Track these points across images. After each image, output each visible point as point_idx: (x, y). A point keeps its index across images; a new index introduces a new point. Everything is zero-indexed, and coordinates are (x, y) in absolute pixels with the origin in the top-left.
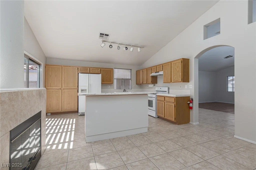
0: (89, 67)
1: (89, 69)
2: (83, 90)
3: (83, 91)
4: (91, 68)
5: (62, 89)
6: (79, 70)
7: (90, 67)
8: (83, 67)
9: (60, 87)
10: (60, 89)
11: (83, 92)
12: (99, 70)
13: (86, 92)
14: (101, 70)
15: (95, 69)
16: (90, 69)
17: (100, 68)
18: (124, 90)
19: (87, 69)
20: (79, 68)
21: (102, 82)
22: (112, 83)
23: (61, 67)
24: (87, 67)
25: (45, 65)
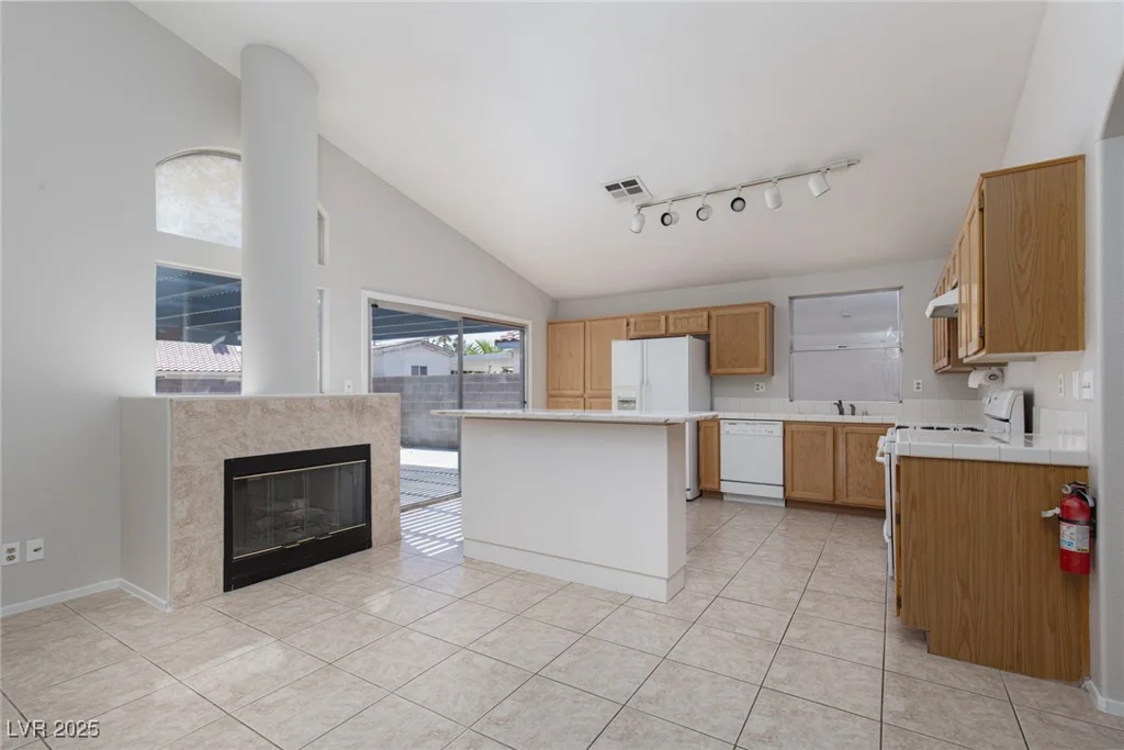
0: (662, 313)
1: (663, 318)
2: (627, 402)
3: (626, 405)
4: (674, 312)
5: (586, 396)
6: (632, 327)
7: (669, 312)
8: (646, 315)
9: (581, 392)
10: (582, 396)
11: (626, 408)
12: (702, 316)
13: (634, 408)
14: (709, 317)
15: (686, 315)
16: (666, 318)
17: (709, 311)
18: (840, 405)
19: (659, 321)
20: (632, 320)
21: (714, 369)
22: (761, 369)
23: (582, 324)
24: (657, 314)
25: (544, 324)
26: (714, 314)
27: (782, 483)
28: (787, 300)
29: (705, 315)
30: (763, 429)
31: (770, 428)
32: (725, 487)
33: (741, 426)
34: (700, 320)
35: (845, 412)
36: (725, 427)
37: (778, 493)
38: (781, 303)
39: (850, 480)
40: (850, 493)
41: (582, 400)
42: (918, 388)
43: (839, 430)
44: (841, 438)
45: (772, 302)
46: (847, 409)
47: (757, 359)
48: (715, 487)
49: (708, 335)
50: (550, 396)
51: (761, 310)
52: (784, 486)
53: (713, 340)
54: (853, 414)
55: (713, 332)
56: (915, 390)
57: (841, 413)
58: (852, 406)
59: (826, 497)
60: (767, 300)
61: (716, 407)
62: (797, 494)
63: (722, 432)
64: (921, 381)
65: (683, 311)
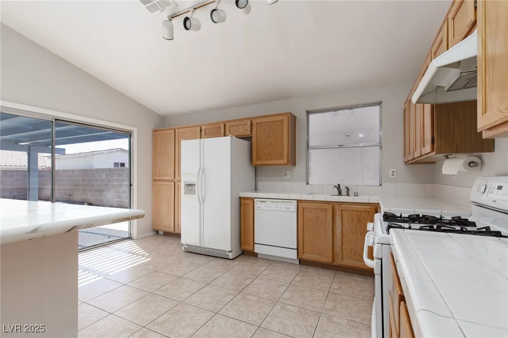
0: (223, 122)
1: (222, 125)
2: (191, 185)
3: (190, 188)
4: (229, 121)
5: (175, 180)
6: (203, 132)
7: (226, 121)
8: (212, 124)
9: (172, 178)
10: (173, 181)
12: (247, 124)
14: (251, 125)
15: (237, 123)
16: (224, 126)
17: (251, 120)
18: (339, 187)
19: (220, 128)
20: (203, 128)
21: (255, 162)
22: (285, 161)
23: (173, 131)
24: (218, 123)
25: (152, 131)
26: (254, 122)
27: (296, 248)
28: (304, 114)
29: (249, 122)
30: (282, 206)
31: (288, 205)
32: (258, 249)
33: (268, 204)
34: (246, 126)
35: (343, 193)
36: (258, 204)
37: (293, 255)
38: (301, 115)
39: (344, 247)
40: (344, 257)
41: (173, 183)
42: (393, 175)
43: (337, 207)
44: (338, 213)
45: (293, 113)
46: (344, 191)
47: (283, 155)
48: (251, 248)
49: (251, 137)
50: (155, 180)
51: (285, 118)
52: (297, 249)
53: (254, 140)
54: (348, 195)
55: (254, 136)
56: (391, 176)
57: (340, 193)
58: (347, 188)
59: (326, 259)
60: (289, 111)
61: (259, 188)
62: (307, 256)
63: (255, 208)
64: (395, 170)
65: (236, 120)
